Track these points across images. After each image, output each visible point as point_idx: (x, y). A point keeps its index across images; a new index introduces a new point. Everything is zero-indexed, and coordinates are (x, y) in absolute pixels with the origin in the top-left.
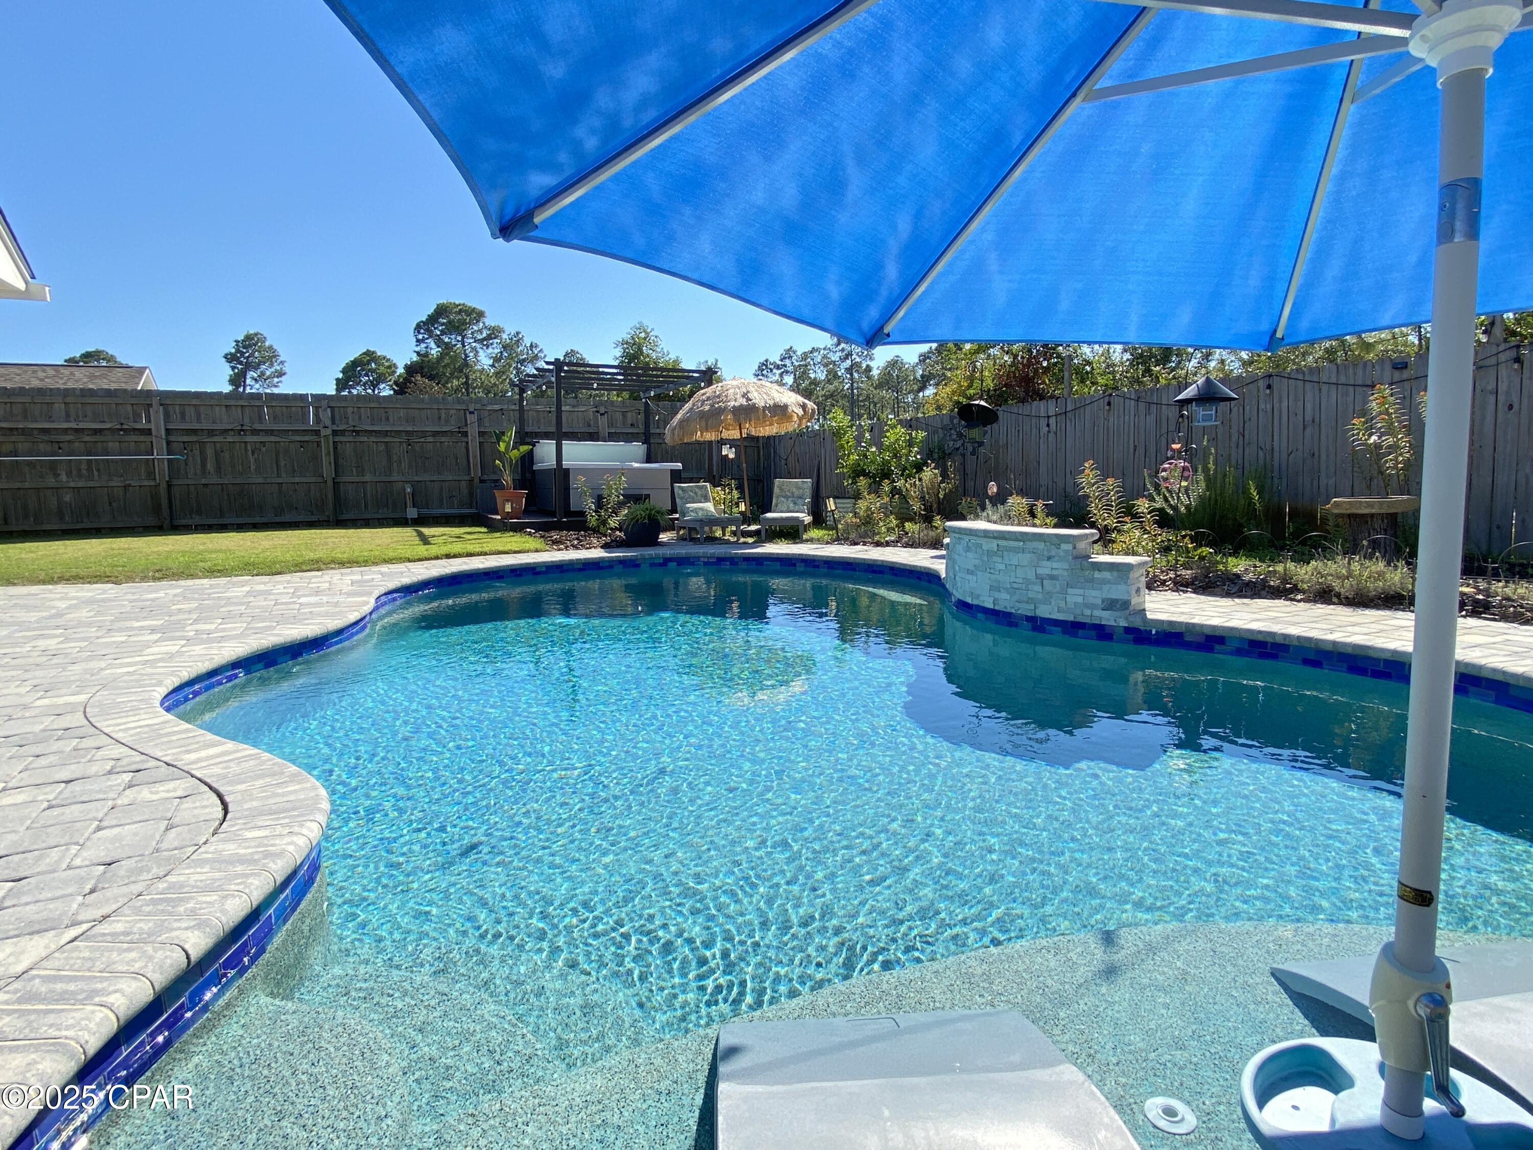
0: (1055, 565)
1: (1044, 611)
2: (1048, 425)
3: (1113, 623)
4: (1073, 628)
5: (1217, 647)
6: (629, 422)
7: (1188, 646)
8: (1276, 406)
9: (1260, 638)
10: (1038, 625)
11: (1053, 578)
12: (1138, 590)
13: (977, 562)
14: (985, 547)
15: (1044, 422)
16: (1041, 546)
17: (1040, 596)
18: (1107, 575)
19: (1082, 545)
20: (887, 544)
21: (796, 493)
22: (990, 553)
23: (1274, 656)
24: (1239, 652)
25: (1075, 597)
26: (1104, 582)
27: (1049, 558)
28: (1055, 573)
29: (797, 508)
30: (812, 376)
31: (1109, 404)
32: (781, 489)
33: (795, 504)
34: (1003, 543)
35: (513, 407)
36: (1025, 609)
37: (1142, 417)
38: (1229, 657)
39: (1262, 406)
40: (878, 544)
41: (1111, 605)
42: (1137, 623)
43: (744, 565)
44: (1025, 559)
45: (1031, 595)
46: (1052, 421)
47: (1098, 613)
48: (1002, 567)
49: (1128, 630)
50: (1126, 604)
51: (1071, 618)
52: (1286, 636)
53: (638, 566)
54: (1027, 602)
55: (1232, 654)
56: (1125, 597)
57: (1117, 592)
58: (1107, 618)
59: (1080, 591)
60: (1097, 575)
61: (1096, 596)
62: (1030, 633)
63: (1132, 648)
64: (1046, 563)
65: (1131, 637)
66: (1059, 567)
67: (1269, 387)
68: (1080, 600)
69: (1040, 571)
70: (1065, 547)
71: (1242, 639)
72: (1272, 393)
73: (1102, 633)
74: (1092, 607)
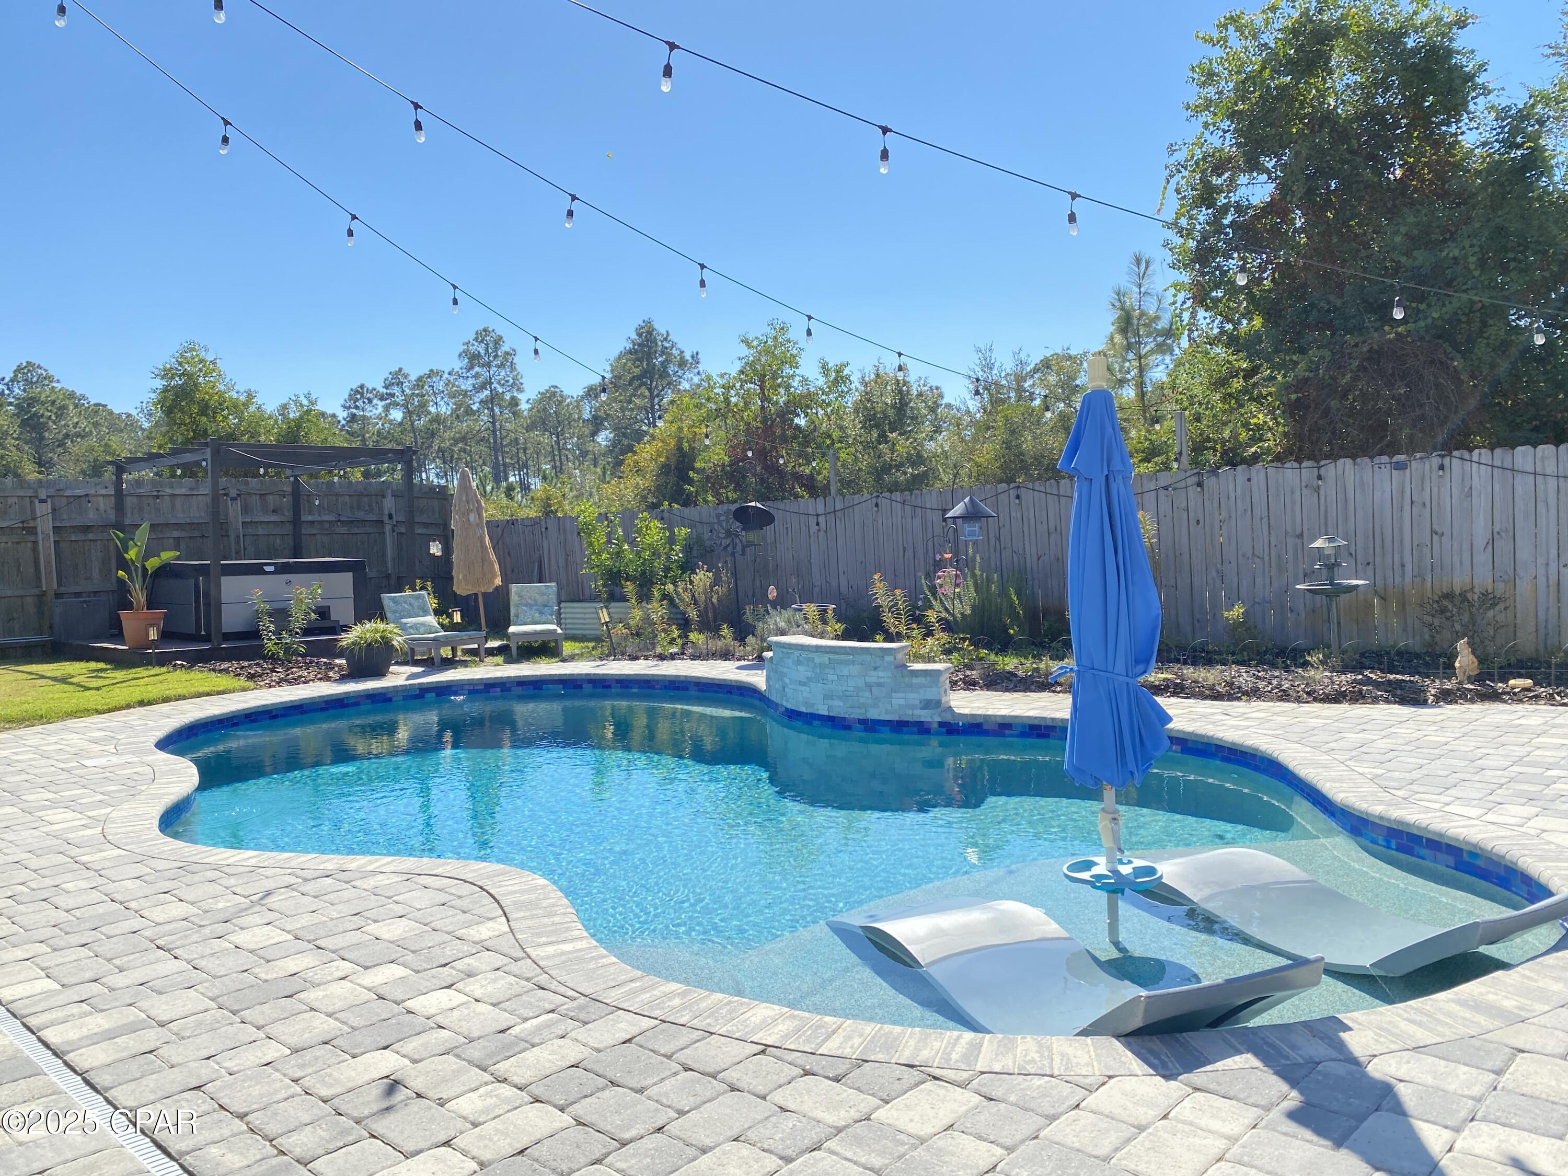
0: (881, 674)
1: (874, 714)
2: (818, 524)
3: (929, 720)
4: (899, 726)
5: (1007, 732)
6: (271, 507)
7: (986, 733)
8: (1025, 514)
9: (1036, 722)
10: (870, 726)
11: (879, 685)
12: (945, 691)
13: (809, 674)
14: (817, 660)
15: (813, 521)
16: (868, 658)
17: (870, 701)
18: (921, 680)
19: (900, 656)
20: (673, 657)
21: (540, 600)
22: (821, 666)
23: (1046, 736)
24: (1023, 735)
25: (898, 700)
26: (921, 686)
27: (876, 669)
28: (881, 680)
29: (544, 618)
30: (433, 409)
31: (877, 505)
32: (520, 596)
33: (541, 613)
34: (831, 656)
35: (104, 492)
36: (857, 714)
37: (909, 520)
38: (1016, 739)
39: (1013, 514)
40: (662, 657)
41: (928, 704)
42: (948, 718)
43: (519, 690)
44: (855, 670)
45: (862, 700)
46: (822, 520)
47: (919, 712)
48: (835, 677)
49: (941, 724)
50: (938, 703)
51: (897, 718)
52: (1053, 719)
53: (389, 700)
54: (859, 707)
55: (1017, 736)
56: (936, 697)
57: (930, 694)
58: (924, 715)
59: (903, 695)
60: (915, 680)
61: (914, 697)
62: (863, 734)
63: (945, 738)
64: (872, 673)
65: (944, 730)
66: (883, 675)
67: (1018, 497)
68: (902, 702)
69: (868, 679)
70: (888, 658)
71: (1024, 725)
72: (1020, 503)
73: (922, 728)
74: (913, 707)
